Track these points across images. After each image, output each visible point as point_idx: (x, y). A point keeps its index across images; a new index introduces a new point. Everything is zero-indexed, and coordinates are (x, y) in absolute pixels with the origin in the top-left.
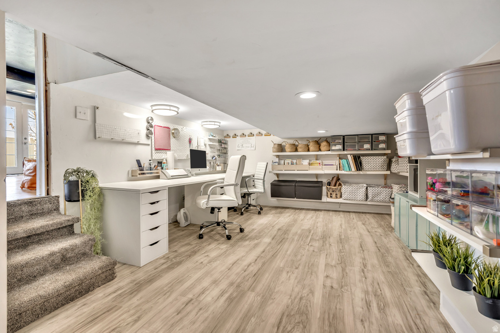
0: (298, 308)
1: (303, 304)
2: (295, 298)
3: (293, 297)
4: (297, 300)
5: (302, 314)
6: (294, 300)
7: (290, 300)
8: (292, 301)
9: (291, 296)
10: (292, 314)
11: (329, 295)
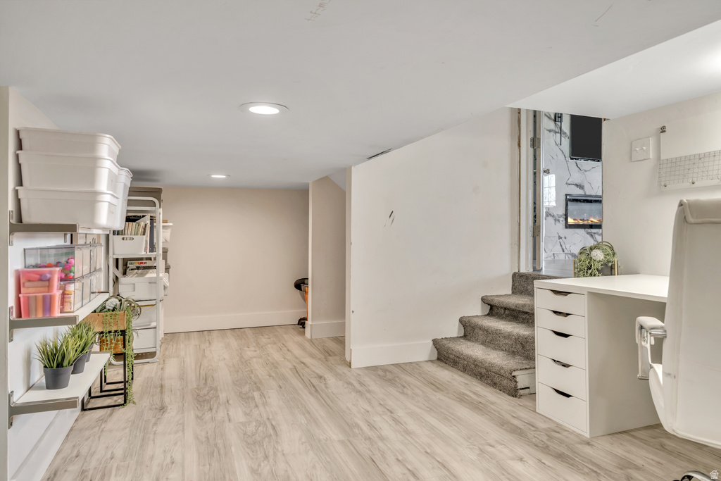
0: (263, 446)
1: (259, 452)
2: (275, 454)
3: (279, 455)
4: (271, 453)
5: (254, 443)
6: (274, 452)
7: (280, 449)
8: (277, 450)
9: (283, 454)
10: (267, 439)
11: (225, 477)
